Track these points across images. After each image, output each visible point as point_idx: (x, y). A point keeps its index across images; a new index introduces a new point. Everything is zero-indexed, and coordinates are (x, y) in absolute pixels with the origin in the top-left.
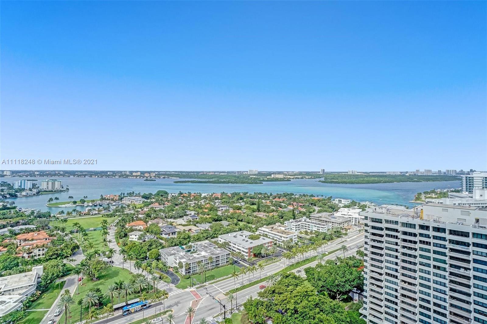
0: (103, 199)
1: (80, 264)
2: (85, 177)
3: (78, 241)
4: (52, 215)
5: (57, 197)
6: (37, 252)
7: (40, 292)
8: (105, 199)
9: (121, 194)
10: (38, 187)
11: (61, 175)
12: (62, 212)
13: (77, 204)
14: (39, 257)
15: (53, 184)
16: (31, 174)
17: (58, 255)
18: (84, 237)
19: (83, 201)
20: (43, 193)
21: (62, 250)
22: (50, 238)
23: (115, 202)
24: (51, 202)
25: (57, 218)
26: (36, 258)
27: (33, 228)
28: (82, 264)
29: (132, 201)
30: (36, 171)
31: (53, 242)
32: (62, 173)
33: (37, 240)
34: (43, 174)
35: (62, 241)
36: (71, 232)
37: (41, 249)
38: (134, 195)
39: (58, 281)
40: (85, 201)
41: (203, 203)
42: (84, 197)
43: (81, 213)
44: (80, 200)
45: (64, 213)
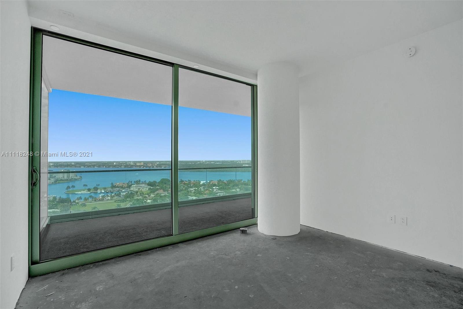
0: (113, 187)
8: (115, 187)
9: (129, 182)
10: (56, 177)
11: (73, 165)
12: (80, 198)
13: (91, 191)
19: (96, 189)
20: (60, 182)
23: (124, 189)
24: (69, 190)
29: (139, 188)
38: (141, 183)
40: (98, 189)
41: (202, 190)
42: (97, 185)
43: (96, 199)
44: (94, 188)
45: (82, 199)
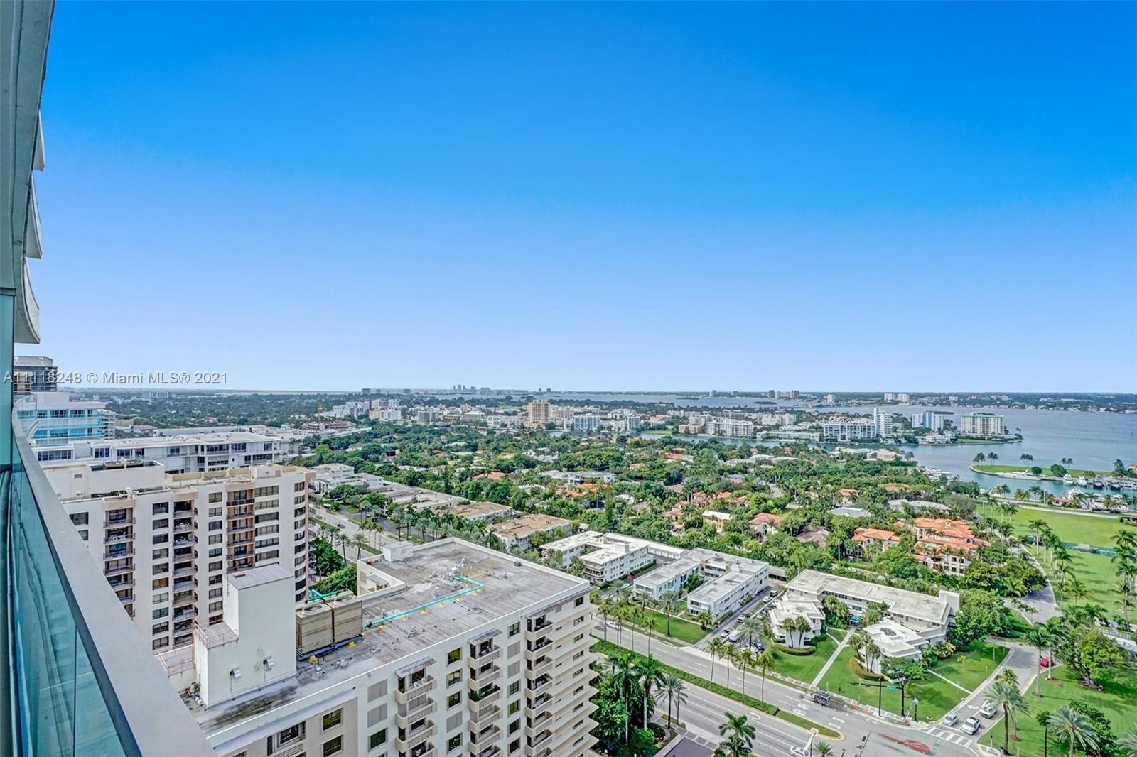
0: (1122, 472)
1: (1045, 623)
2: (1066, 409)
3: (1043, 566)
4: (982, 491)
5: (995, 453)
6: (950, 562)
7: (954, 647)
8: (1130, 474)
10: (955, 428)
11: (1004, 403)
12: (1005, 489)
13: (1043, 476)
14: (954, 574)
15: (986, 424)
16: (943, 400)
17: (993, 585)
18: (1060, 562)
19: (1060, 471)
20: (964, 440)
21: (1003, 575)
22: (976, 540)
24: (981, 463)
25: (993, 501)
26: (947, 573)
27: (944, 511)
28: (1051, 626)
30: (950, 394)
31: (981, 551)
32: (1005, 398)
33: (950, 537)
34: (965, 400)
35: (1001, 555)
36: (1025, 541)
37: (958, 558)
39: (991, 642)
40: (1065, 472)
42: (1064, 460)
43: (1054, 500)
44: (1052, 467)
45: (1008, 491)
